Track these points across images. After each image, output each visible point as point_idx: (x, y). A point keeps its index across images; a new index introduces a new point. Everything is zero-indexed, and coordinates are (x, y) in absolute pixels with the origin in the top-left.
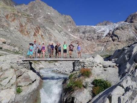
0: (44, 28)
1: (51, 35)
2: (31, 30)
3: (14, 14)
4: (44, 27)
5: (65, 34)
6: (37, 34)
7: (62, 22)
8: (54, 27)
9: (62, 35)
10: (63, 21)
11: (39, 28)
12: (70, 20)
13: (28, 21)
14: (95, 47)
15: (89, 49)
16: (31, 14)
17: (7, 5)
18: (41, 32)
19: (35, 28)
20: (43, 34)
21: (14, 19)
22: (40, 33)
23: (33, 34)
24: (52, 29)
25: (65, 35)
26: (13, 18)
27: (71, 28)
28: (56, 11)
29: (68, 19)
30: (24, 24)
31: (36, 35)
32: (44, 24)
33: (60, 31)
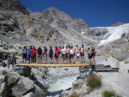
0: (57, 32)
1: (64, 39)
2: (45, 34)
3: (30, 22)
6: (50, 38)
7: (75, 26)
9: (75, 38)
10: (76, 24)
11: (53, 33)
12: (83, 23)
13: (42, 27)
14: (110, 49)
15: (104, 52)
16: (45, 20)
17: (25, 14)
18: (54, 37)
19: (49, 33)
20: (56, 38)
23: (46, 38)
24: (65, 33)
25: (78, 38)
26: (29, 25)
27: (84, 31)
29: (81, 22)
30: (38, 30)
31: (49, 40)
32: (57, 29)
33: (73, 34)
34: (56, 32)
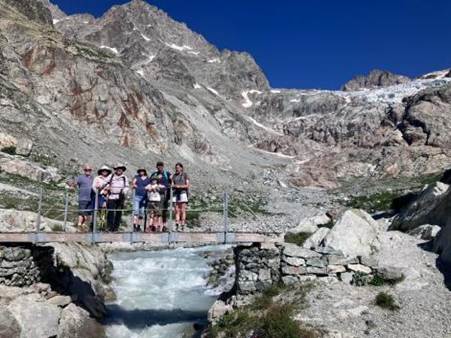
0: (158, 98)
1: (181, 122)
2: (111, 104)
3: (51, 49)
4: (155, 94)
5: (231, 118)
6: (130, 118)
7: (222, 77)
8: (191, 94)
9: (222, 122)
10: (224, 73)
11: (140, 99)
12: (249, 69)
13: (99, 74)
14: (341, 165)
15: (317, 172)
16: (114, 50)
17: (31, 18)
18: (145, 111)
19: (126, 98)
20: (151, 117)
21: (53, 66)
22: (141, 116)
23: (116, 117)
24: (186, 103)
25: (230, 121)
26: (48, 62)
27: (252, 97)
28: (200, 39)
29: (243, 66)
30: (85, 85)
31: (128, 123)
32: (157, 84)
33: (212, 108)
34: (154, 98)
